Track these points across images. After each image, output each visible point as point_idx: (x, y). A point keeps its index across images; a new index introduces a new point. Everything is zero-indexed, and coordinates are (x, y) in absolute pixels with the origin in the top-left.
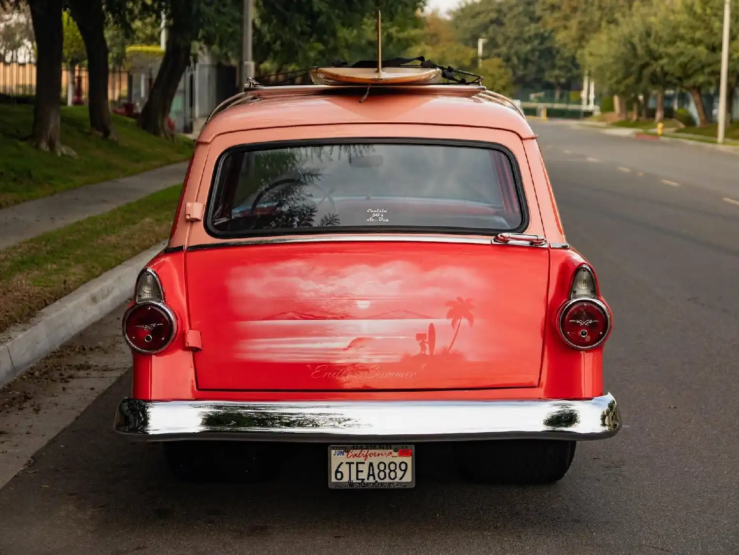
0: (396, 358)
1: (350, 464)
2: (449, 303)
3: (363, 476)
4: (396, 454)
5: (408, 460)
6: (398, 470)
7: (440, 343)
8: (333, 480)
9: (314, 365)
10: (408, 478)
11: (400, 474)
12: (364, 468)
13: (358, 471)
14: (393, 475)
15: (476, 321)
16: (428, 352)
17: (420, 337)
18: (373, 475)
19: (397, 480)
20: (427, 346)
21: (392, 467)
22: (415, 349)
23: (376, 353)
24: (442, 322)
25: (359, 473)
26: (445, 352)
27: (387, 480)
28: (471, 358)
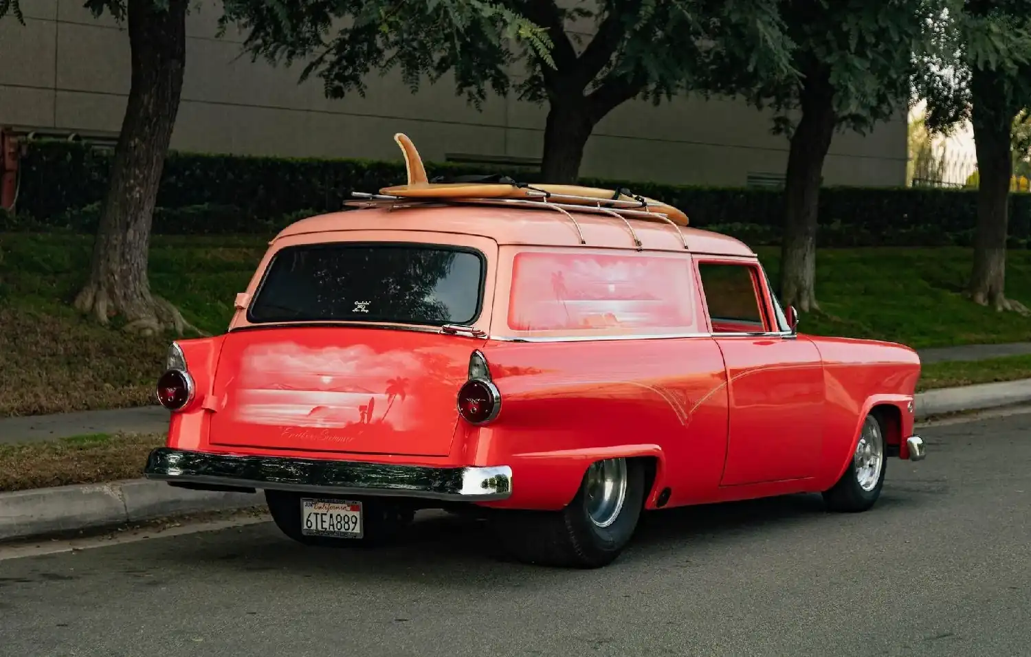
0: (341, 425)
1: (317, 514)
2: (390, 381)
3: (326, 525)
4: (349, 508)
5: (357, 514)
6: (350, 523)
7: (377, 414)
8: (305, 527)
9: (284, 427)
10: (357, 530)
11: (352, 526)
12: (327, 518)
13: (322, 521)
14: (347, 526)
15: (407, 397)
16: (366, 421)
17: (362, 408)
18: (333, 525)
19: (350, 531)
20: (366, 415)
21: (346, 518)
22: (356, 418)
23: (328, 419)
24: (381, 396)
25: (324, 523)
26: (379, 421)
27: (343, 530)
28: (398, 428)
